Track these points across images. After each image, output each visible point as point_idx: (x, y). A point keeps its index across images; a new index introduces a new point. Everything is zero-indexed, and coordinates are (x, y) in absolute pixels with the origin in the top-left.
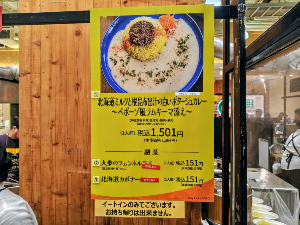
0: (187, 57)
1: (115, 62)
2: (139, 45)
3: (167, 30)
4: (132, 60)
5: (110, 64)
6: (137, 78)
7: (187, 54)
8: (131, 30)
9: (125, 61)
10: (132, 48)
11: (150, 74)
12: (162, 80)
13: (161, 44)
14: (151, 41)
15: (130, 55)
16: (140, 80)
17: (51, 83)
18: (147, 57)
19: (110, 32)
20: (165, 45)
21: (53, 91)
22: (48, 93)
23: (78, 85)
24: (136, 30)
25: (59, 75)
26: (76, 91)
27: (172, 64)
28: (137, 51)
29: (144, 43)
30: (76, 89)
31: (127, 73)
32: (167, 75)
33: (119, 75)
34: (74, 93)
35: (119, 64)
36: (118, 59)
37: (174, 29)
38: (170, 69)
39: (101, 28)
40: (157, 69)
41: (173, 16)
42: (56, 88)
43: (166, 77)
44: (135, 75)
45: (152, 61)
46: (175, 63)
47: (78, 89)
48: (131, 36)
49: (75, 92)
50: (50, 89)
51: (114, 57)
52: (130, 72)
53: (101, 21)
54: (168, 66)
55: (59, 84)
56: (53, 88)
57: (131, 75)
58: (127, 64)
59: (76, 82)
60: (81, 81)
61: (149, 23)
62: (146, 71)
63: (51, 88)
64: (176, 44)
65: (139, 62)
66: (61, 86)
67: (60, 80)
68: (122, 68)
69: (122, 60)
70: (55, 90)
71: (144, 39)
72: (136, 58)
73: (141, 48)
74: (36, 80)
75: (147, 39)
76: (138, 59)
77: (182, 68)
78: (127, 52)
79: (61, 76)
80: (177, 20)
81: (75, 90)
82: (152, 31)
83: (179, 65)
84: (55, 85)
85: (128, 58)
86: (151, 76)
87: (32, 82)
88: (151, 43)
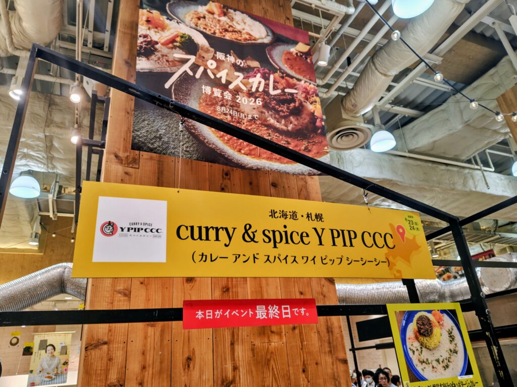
0: (456, 345)
1: (414, 352)
2: (425, 335)
3: (439, 322)
4: (424, 349)
5: (410, 353)
6: (431, 365)
7: (455, 342)
8: (417, 323)
9: (420, 350)
10: (421, 338)
11: (438, 361)
12: (447, 366)
13: (438, 335)
14: (431, 331)
15: (422, 344)
16: (433, 367)
17: (145, 360)
18: (433, 346)
19: (404, 325)
20: (441, 335)
21: (149, 374)
22: (139, 378)
23: (189, 359)
24: (420, 322)
25: (159, 344)
26: (186, 370)
27: (449, 351)
28: (426, 341)
29: (428, 333)
30: (187, 367)
31: (424, 362)
32: (449, 361)
33: (419, 364)
34: (183, 374)
35: (416, 353)
36: (415, 349)
37: (443, 322)
38: (449, 356)
39: (397, 321)
40: (441, 356)
41: (439, 312)
42: (153, 368)
43: (449, 363)
44: (429, 363)
45: (437, 349)
46: (451, 351)
47: (189, 366)
48: (418, 328)
49: (185, 373)
50: (142, 371)
51: (412, 348)
52: (425, 360)
53: (396, 315)
54: (447, 353)
55: (159, 360)
56: (148, 369)
57: (426, 364)
58: (421, 353)
59: (186, 356)
60: (194, 353)
61: (427, 317)
62: (435, 358)
63: (144, 368)
64: (447, 333)
65: (429, 350)
66: (161, 362)
67: (160, 353)
68: (419, 357)
69: (417, 350)
70: (151, 372)
71: (427, 331)
72: (426, 347)
73: (427, 338)
74: (118, 355)
75: (429, 330)
76: (428, 348)
77: (455, 354)
78: (419, 342)
79: (162, 346)
80: (442, 315)
81: (184, 370)
82: (430, 324)
83: (454, 352)
84: (151, 362)
85: (421, 348)
86: (439, 363)
87: (110, 360)
88: (432, 333)
